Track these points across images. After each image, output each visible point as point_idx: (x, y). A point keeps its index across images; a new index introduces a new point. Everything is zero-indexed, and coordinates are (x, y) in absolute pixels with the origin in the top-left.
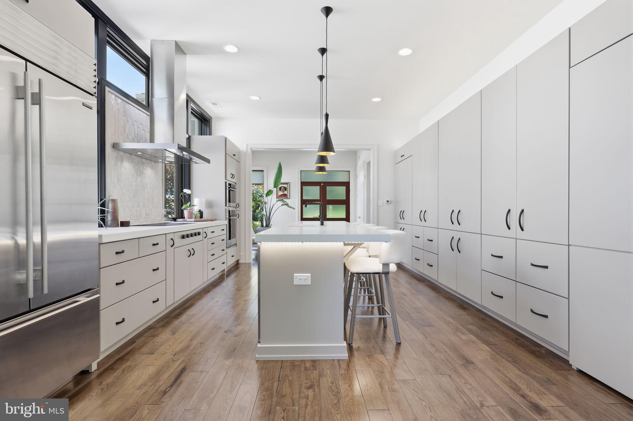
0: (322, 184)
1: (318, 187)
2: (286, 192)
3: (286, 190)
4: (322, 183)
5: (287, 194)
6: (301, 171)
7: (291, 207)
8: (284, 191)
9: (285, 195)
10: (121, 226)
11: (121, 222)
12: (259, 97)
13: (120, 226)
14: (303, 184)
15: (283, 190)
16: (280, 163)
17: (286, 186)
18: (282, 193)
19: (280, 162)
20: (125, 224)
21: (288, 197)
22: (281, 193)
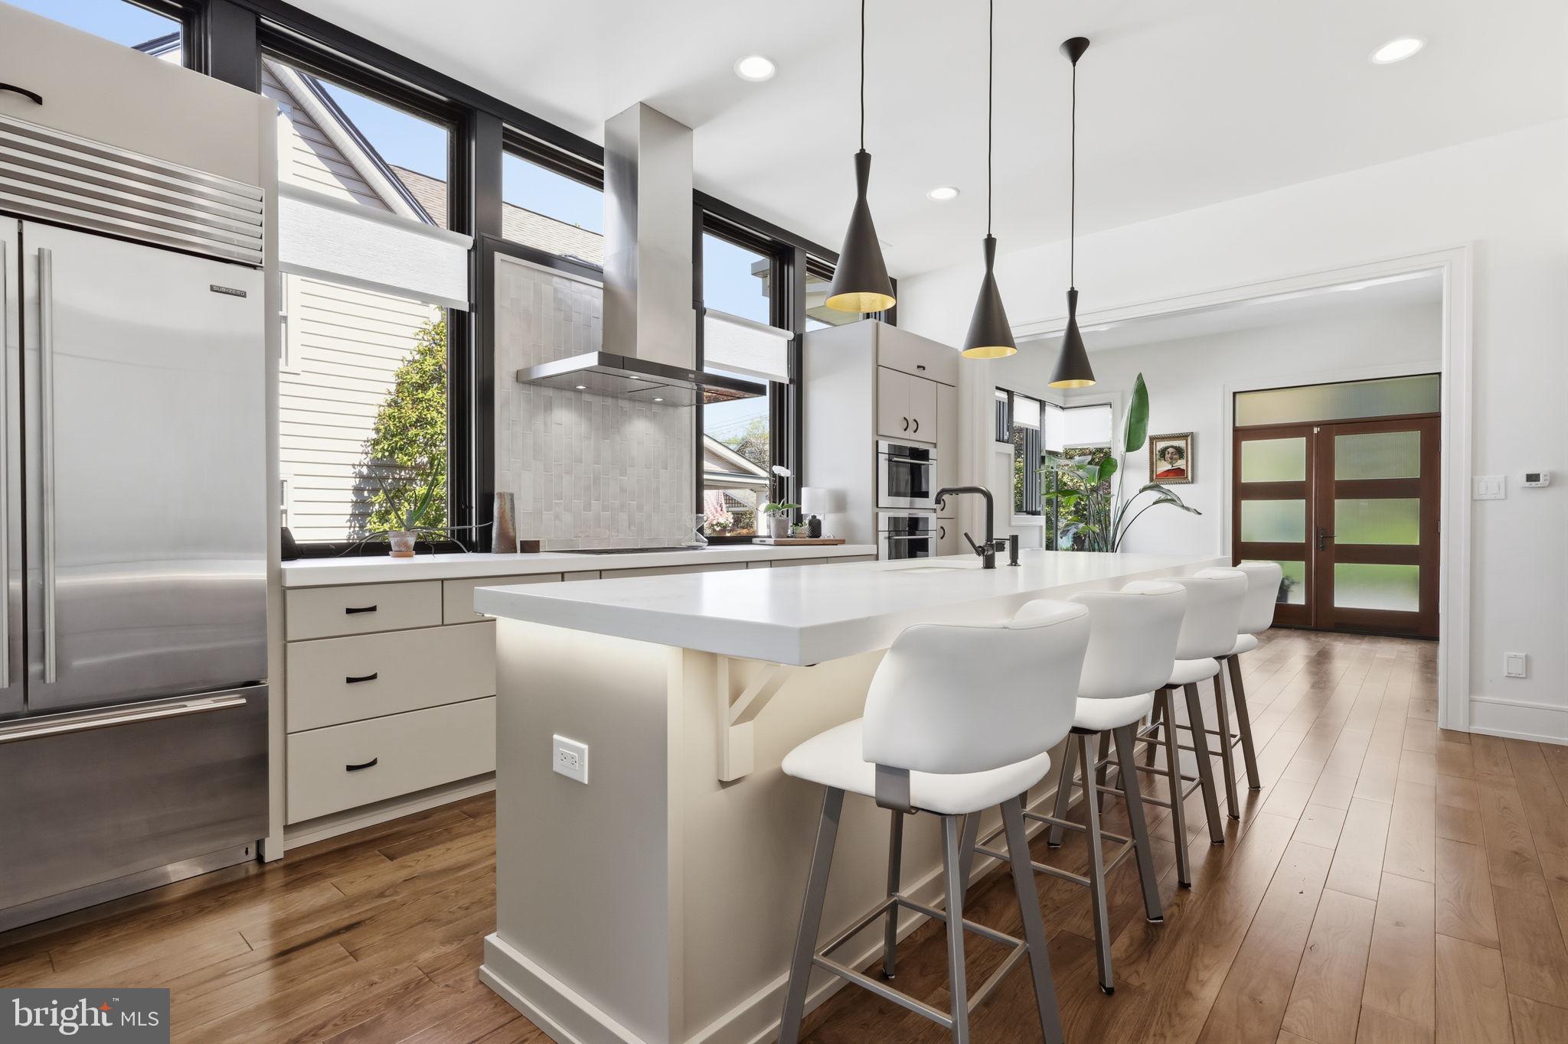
0: (1316, 430)
1: (1302, 441)
2: (1181, 464)
3: (1181, 457)
4: (1317, 426)
5: (1183, 467)
6: (1235, 394)
7: (1188, 509)
8: (1176, 460)
9: (1178, 474)
10: (521, 552)
11: (521, 541)
12: (955, 189)
13: (519, 551)
14: (1241, 434)
15: (1171, 459)
16: (1140, 377)
17: (1181, 443)
18: (1169, 467)
19: (1141, 374)
20: (531, 547)
21: (1187, 477)
22: (1163, 466)
